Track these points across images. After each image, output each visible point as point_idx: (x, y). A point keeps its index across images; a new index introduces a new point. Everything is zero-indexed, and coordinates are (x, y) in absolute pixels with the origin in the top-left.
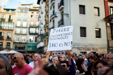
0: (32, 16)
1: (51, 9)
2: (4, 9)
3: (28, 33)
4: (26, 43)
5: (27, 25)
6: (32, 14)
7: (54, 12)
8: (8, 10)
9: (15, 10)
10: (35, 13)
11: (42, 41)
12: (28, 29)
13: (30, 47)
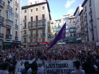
0: (70, 22)
1: (85, 21)
2: (55, 21)
3: (69, 32)
4: (69, 38)
5: (68, 28)
6: (70, 21)
7: (87, 23)
8: (57, 21)
9: (61, 20)
10: (72, 20)
11: (80, 37)
12: (69, 30)
13: (71, 40)
